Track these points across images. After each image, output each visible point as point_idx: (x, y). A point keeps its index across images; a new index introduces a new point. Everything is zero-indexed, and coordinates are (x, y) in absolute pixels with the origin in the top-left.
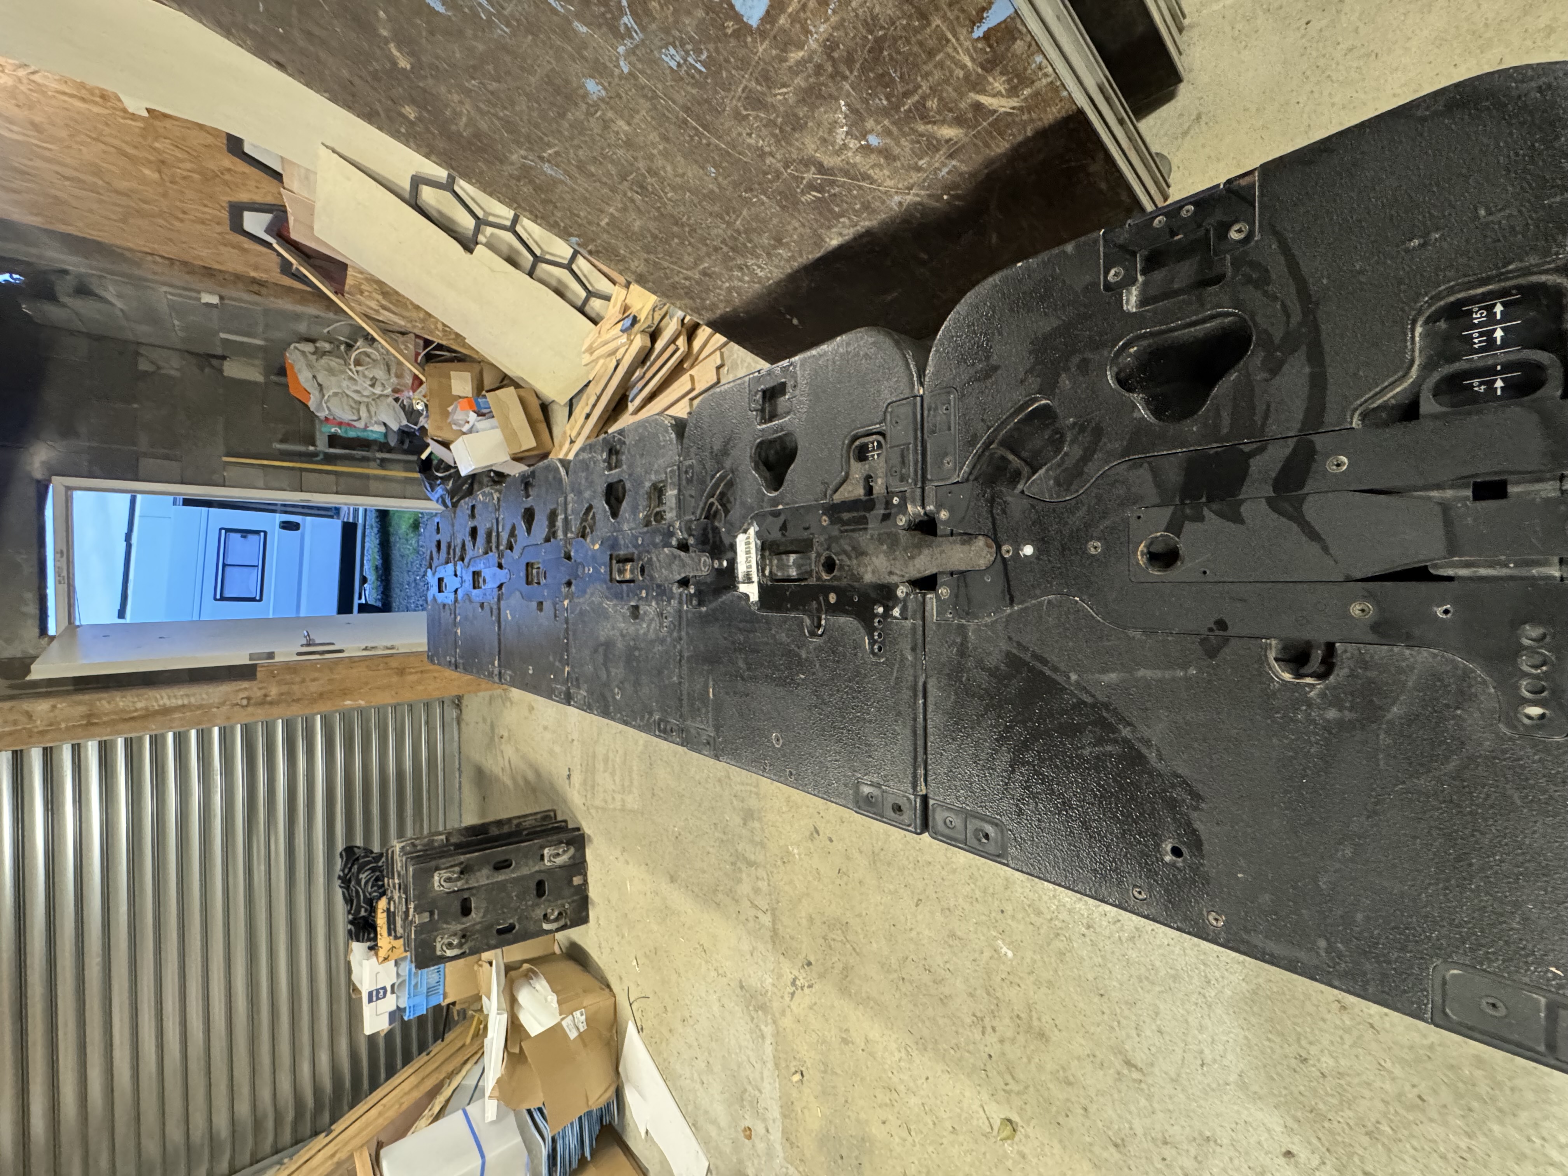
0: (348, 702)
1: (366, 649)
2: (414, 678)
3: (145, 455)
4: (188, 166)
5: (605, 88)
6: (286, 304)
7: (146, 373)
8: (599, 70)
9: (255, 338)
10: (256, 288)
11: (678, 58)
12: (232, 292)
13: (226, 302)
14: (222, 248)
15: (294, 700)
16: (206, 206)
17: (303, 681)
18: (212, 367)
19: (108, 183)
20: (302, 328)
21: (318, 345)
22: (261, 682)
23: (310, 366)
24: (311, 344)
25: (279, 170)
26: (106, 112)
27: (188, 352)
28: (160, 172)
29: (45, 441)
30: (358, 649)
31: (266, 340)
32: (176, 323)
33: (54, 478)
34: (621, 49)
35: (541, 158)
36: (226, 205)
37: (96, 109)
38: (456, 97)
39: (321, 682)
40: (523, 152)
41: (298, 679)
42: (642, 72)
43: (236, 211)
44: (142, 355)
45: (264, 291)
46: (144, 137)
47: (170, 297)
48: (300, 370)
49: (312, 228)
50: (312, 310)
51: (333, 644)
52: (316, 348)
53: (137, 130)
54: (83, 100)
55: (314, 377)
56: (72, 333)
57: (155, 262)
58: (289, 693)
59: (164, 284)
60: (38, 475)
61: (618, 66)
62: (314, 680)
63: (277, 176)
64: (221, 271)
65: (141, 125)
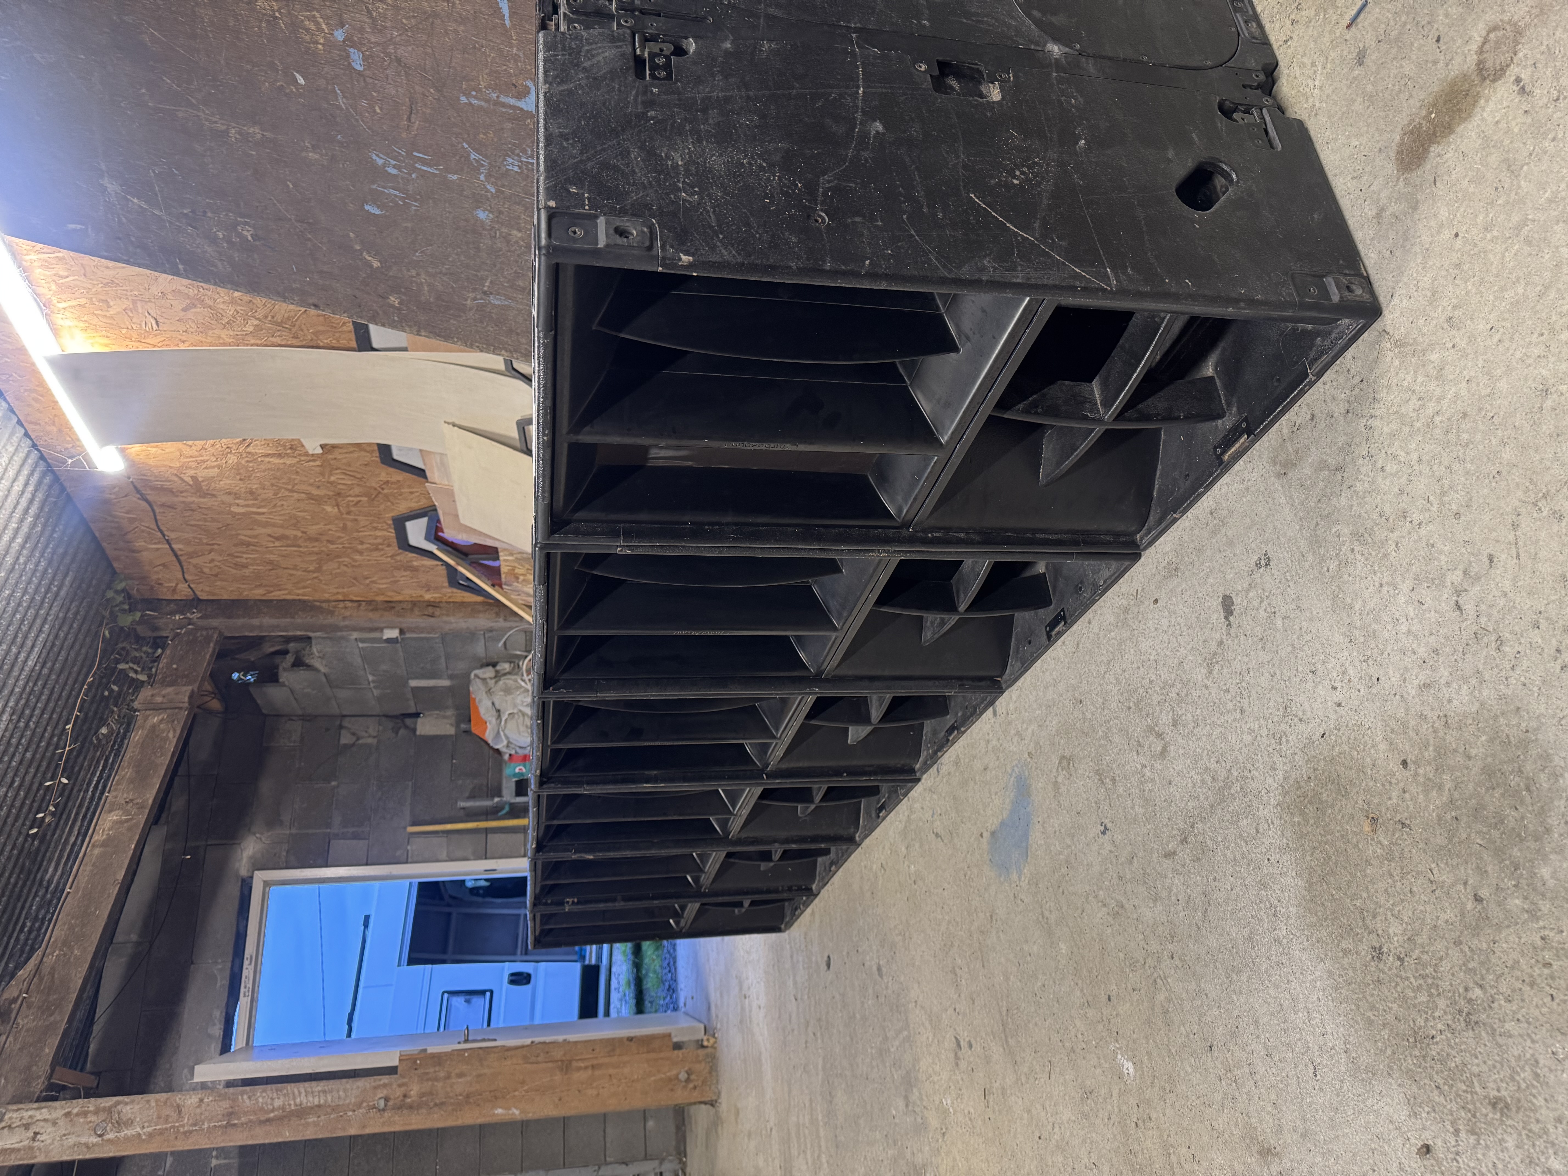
0: (499, 1111)
2: (583, 1075)
3: (337, 836)
4: (357, 490)
5: (490, 212)
6: (458, 622)
7: (347, 747)
8: (479, 201)
9: (440, 678)
10: (430, 610)
11: (516, 163)
12: (411, 620)
13: (408, 635)
14: (396, 573)
15: (436, 1105)
16: (376, 529)
17: (448, 1077)
18: (406, 727)
19: (303, 532)
20: (479, 649)
21: (498, 668)
22: (403, 1077)
23: (489, 692)
24: (490, 668)
25: (420, 465)
26: (295, 461)
27: (385, 716)
28: (338, 505)
29: (254, 834)
31: (451, 677)
32: (371, 678)
33: (256, 872)
34: (482, 177)
35: (485, 293)
36: (390, 522)
37: (289, 461)
38: (414, 273)
39: (469, 1078)
40: (471, 295)
41: (442, 1074)
42: (503, 186)
43: (399, 524)
44: (346, 728)
45: (437, 612)
46: (322, 474)
47: (361, 645)
48: (480, 701)
49: (457, 516)
50: (483, 621)
51: (494, 1040)
52: (497, 672)
53: (318, 469)
54: (280, 456)
55: (493, 704)
56: (290, 717)
57: (346, 608)
58: (431, 1093)
59: (354, 629)
60: (244, 872)
61: (487, 191)
62: (461, 1075)
63: (420, 473)
64: (400, 602)
65: (318, 463)
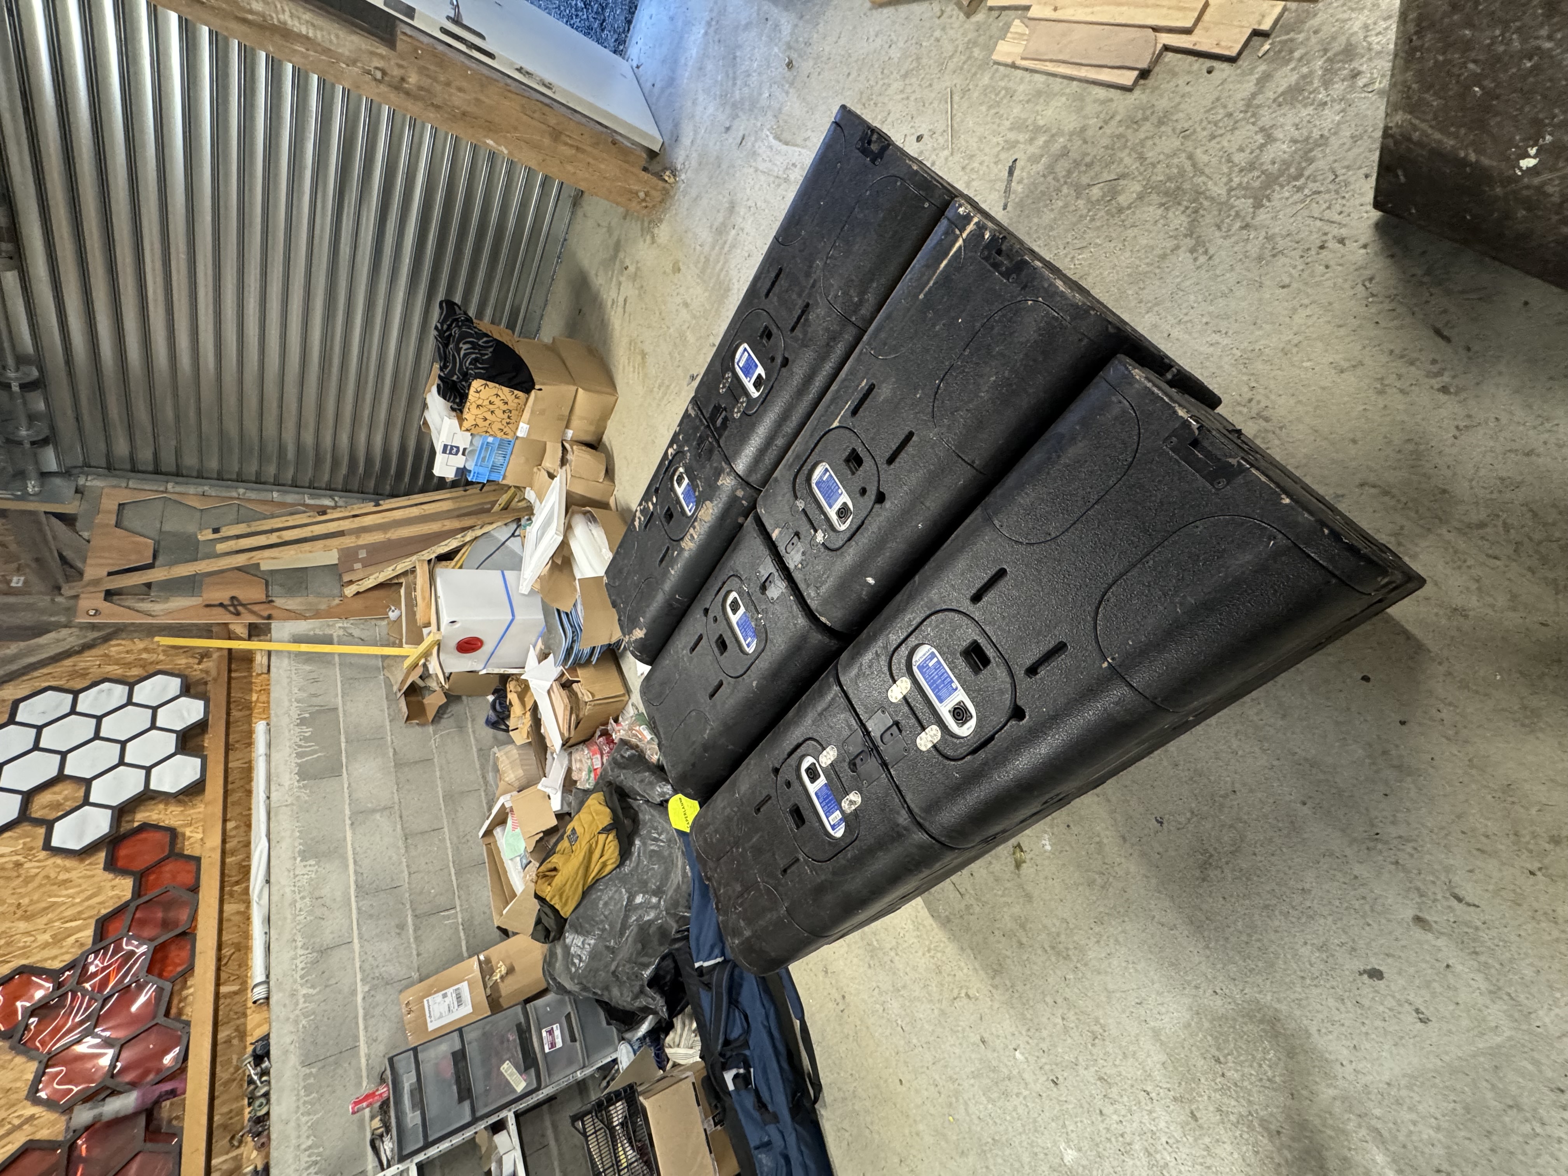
0: (490, 142)
1: (520, 70)
15: (433, 105)
17: (448, 84)
22: (400, 54)
30: (511, 64)
39: (468, 96)
41: (442, 78)
51: (482, 37)
